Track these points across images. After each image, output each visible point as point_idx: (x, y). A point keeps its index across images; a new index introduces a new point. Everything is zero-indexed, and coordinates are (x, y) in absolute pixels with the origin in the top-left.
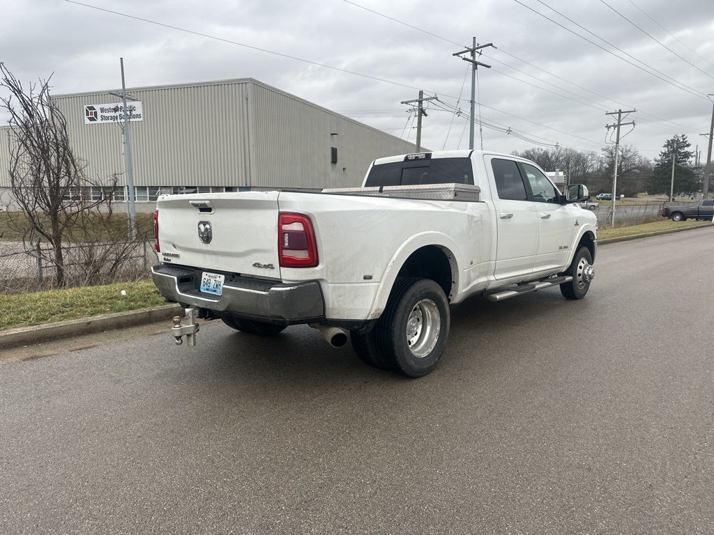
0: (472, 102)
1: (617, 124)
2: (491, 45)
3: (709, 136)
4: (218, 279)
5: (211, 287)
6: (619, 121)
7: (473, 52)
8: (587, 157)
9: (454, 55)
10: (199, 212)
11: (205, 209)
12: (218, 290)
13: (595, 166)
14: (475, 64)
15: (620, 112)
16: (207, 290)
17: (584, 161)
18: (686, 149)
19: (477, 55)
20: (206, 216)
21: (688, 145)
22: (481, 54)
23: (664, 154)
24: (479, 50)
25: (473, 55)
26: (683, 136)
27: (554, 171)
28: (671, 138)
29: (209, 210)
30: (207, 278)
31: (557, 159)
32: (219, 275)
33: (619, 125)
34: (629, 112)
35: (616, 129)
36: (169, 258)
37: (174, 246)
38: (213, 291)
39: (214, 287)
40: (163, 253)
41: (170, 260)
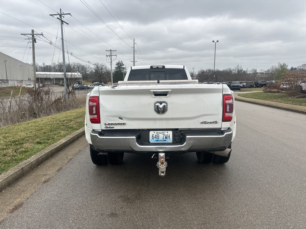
0: (62, 39)
1: (110, 55)
2: (70, 14)
3: (133, 62)
5: (161, 139)
6: (111, 54)
7: (61, 15)
8: (86, 67)
9: (50, 15)
10: (154, 96)
13: (90, 71)
14: (62, 22)
15: (111, 51)
16: (157, 141)
17: (85, 69)
18: (123, 66)
19: (62, 17)
21: (124, 65)
22: (64, 17)
23: (116, 68)
24: (63, 15)
25: (61, 17)
26: (122, 61)
27: (76, 72)
28: (118, 62)
30: (155, 134)
31: (74, 67)
33: (111, 56)
34: (114, 51)
35: (110, 57)
36: (111, 126)
37: (121, 118)
38: (161, 141)
39: (163, 139)
40: (105, 124)
41: (113, 128)
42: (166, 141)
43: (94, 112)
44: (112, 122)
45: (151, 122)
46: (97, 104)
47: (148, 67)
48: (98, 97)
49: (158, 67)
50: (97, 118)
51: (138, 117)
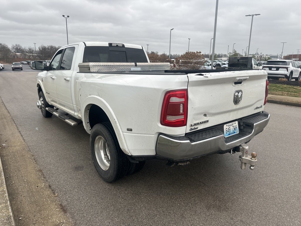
4: (234, 125)
5: (232, 131)
10: (234, 85)
11: (239, 82)
12: (236, 131)
16: (229, 134)
20: (238, 87)
29: (240, 83)
30: (228, 127)
32: (234, 122)
36: (196, 127)
37: (205, 115)
38: (232, 134)
39: (233, 131)
40: (192, 125)
41: (197, 128)
42: (235, 132)
43: (181, 111)
44: (197, 122)
45: (227, 114)
46: (185, 100)
47: (106, 44)
48: (186, 90)
49: (118, 45)
50: (184, 119)
51: (221, 111)
